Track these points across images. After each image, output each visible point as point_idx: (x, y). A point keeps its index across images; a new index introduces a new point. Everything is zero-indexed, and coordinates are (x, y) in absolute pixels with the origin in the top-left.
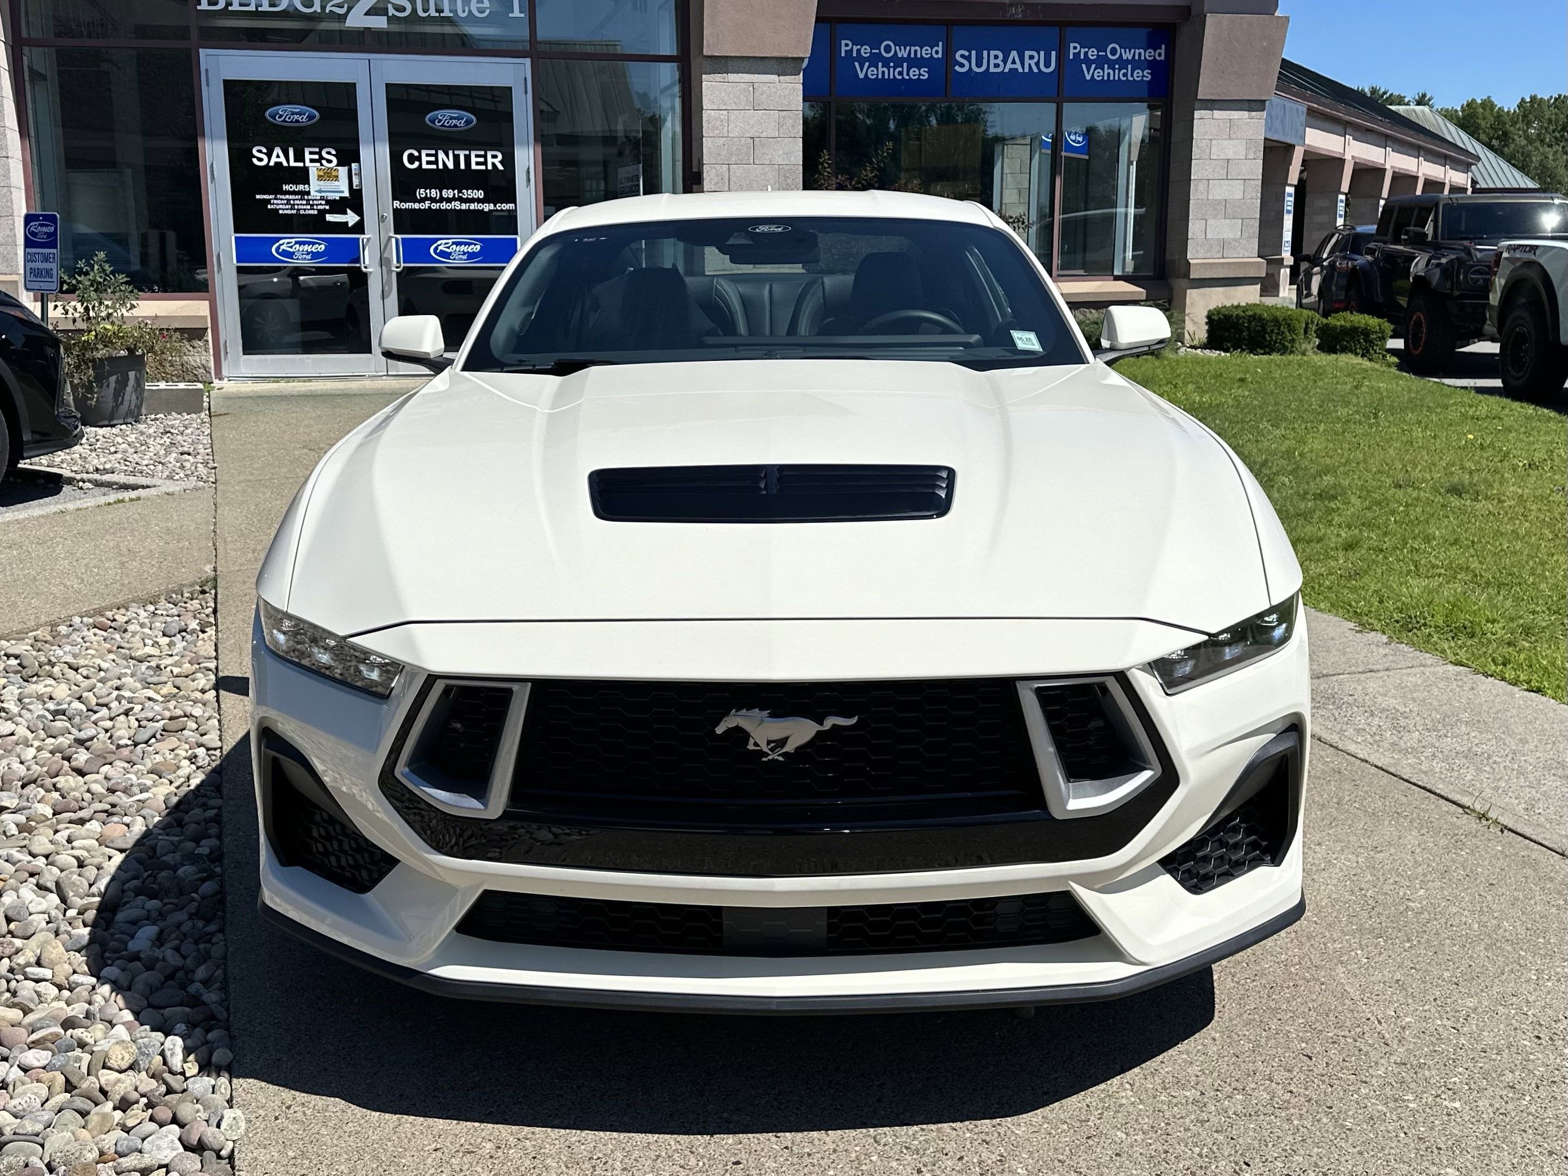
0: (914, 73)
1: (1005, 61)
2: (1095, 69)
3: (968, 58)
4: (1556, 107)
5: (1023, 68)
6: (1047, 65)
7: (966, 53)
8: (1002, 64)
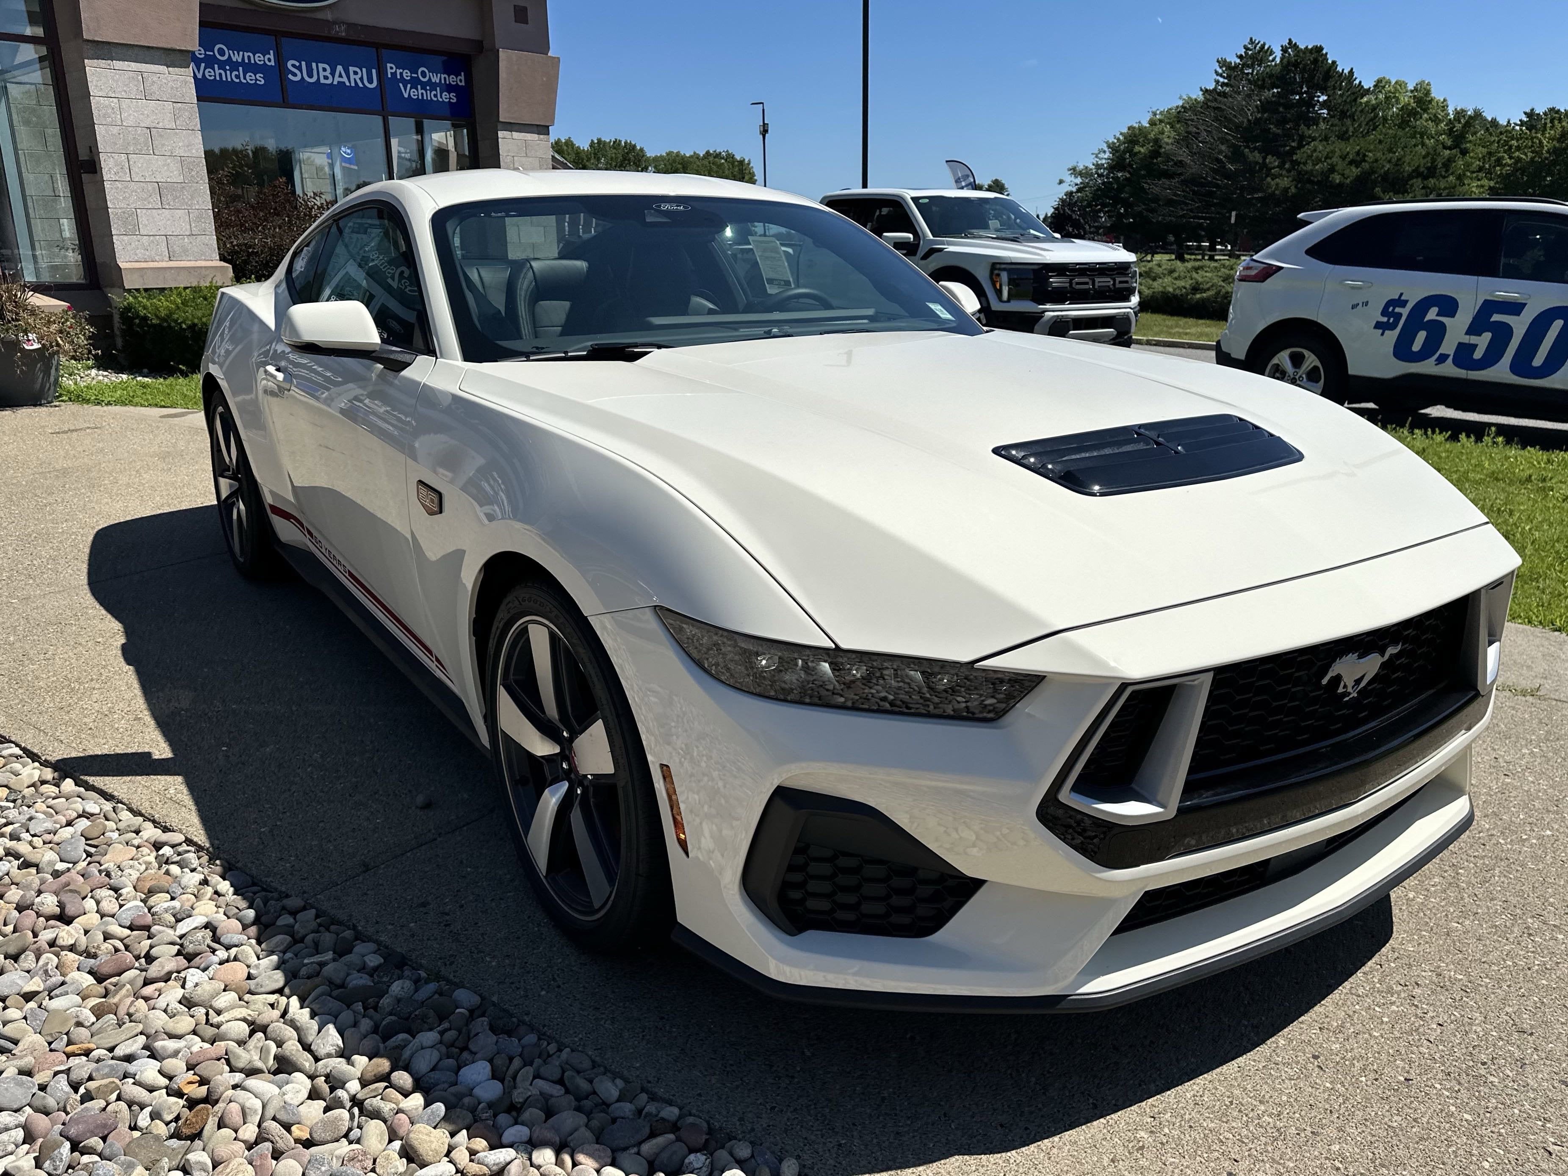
0: (250, 78)
1: (333, 74)
2: (411, 89)
3: (299, 68)
4: (615, 148)
5: (350, 82)
6: (370, 81)
7: (297, 64)
8: (330, 77)
